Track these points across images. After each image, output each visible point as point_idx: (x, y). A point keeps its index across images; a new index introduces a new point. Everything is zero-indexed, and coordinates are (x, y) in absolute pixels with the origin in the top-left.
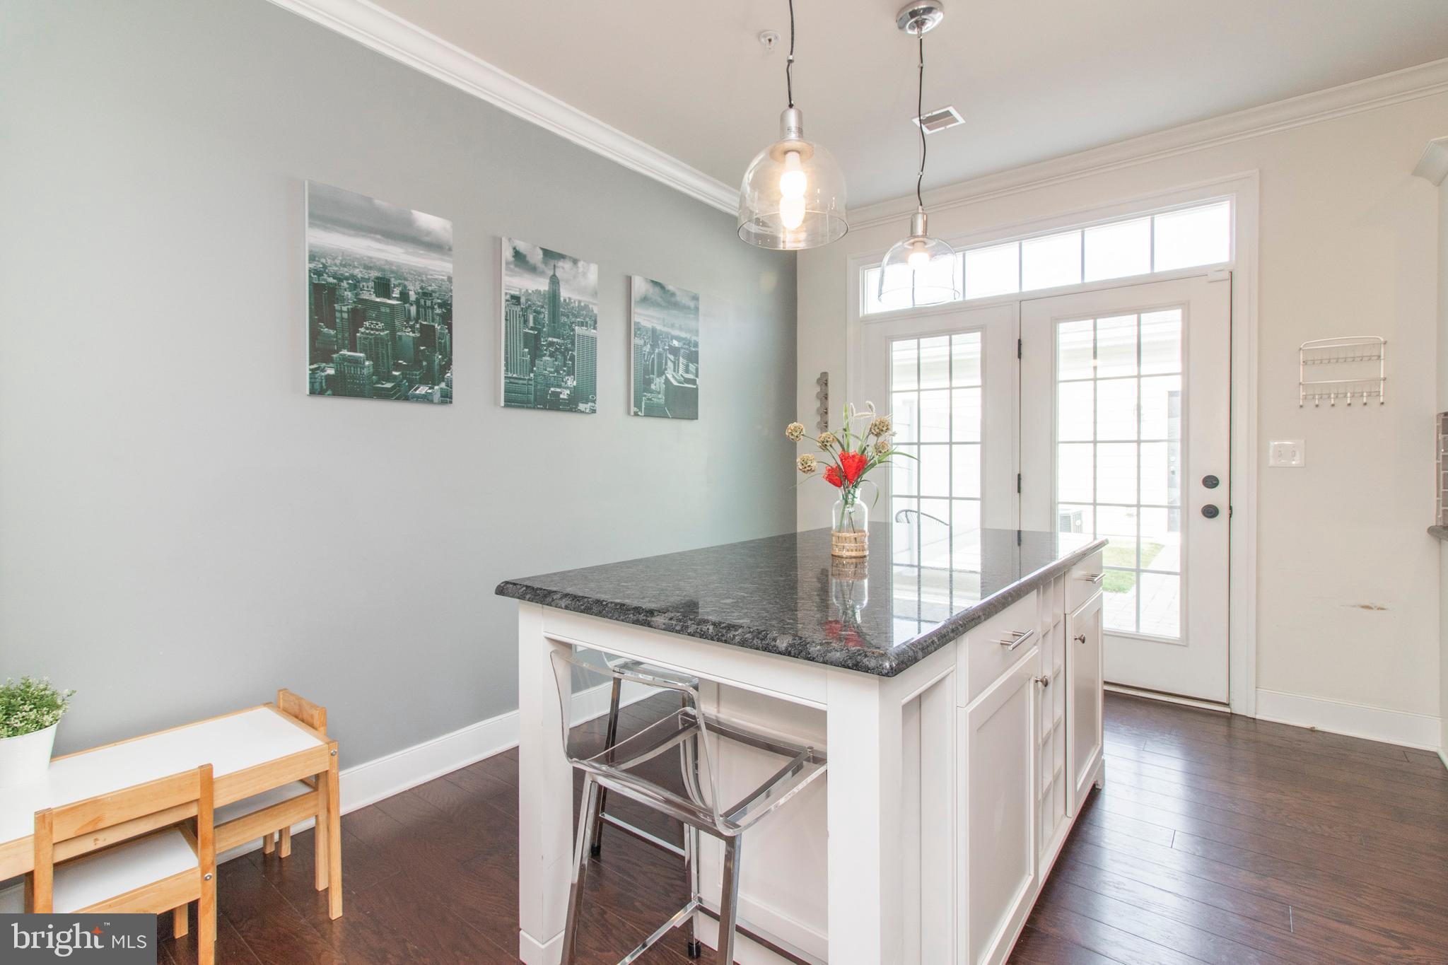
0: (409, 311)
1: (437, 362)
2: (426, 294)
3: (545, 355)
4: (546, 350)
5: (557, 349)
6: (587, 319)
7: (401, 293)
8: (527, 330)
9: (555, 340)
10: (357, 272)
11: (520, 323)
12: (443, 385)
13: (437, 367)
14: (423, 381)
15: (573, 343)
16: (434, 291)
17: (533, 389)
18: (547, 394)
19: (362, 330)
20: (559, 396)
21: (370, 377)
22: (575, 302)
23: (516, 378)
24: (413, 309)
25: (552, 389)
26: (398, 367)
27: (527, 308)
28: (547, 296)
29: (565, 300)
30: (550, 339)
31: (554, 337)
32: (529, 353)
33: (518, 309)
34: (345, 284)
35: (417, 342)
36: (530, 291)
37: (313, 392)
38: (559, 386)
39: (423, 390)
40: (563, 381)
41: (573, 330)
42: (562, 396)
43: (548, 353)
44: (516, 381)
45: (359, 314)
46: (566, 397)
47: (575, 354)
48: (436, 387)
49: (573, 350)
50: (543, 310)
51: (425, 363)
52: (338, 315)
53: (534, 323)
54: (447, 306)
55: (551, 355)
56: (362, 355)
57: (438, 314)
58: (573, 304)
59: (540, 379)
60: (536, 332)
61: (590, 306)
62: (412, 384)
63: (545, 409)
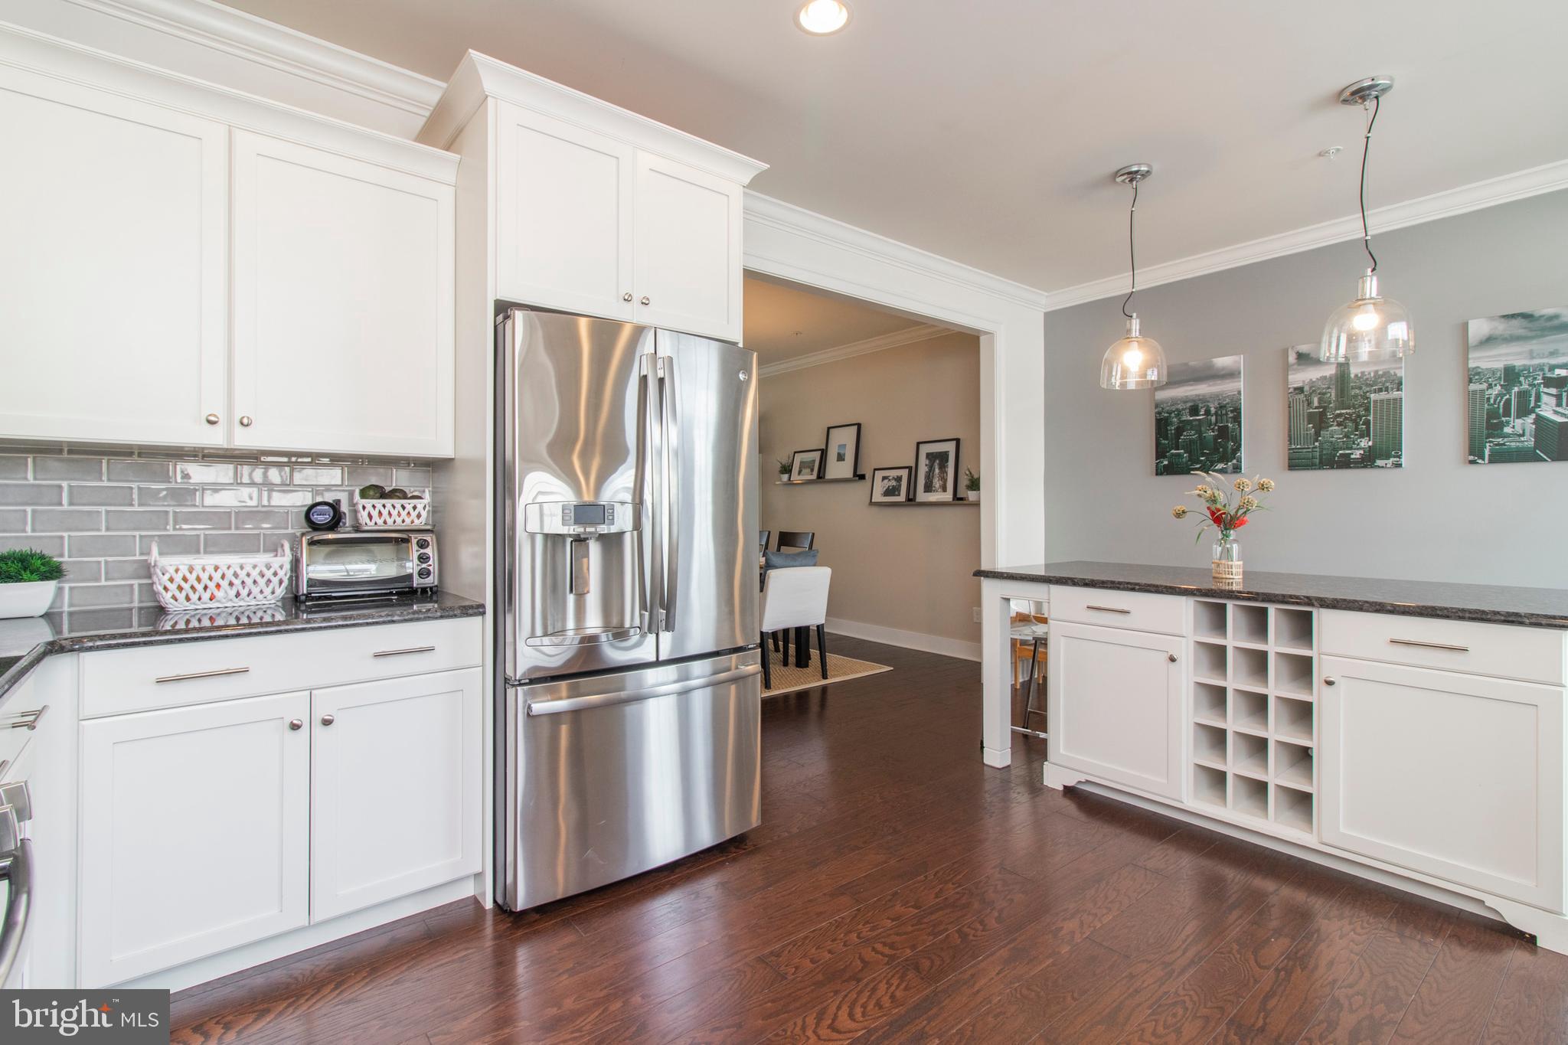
0: (1211, 420)
1: (1230, 447)
2: (1222, 407)
3: (1332, 426)
4: (1333, 422)
5: (1346, 418)
6: (1387, 384)
7: (1205, 411)
8: (1311, 410)
9: (1343, 411)
10: (1180, 407)
11: (1303, 406)
12: (1235, 461)
13: (1229, 451)
14: (1220, 461)
15: (1367, 410)
16: (1228, 404)
17: (1318, 454)
18: (1335, 455)
19: (1182, 437)
20: (1350, 457)
21: (1186, 463)
22: (1369, 374)
23: (1299, 449)
24: (1213, 419)
25: (1340, 452)
26: (1203, 455)
27: (1311, 394)
28: (1334, 378)
29: (1356, 376)
30: (1338, 412)
31: (1343, 409)
32: (1313, 427)
33: (1302, 396)
34: (1173, 415)
35: (1216, 438)
36: (1314, 380)
37: (1157, 474)
38: (1351, 448)
39: (1220, 466)
40: (1354, 443)
41: (1367, 398)
42: (1352, 456)
43: (1335, 423)
44: (1300, 451)
45: (1179, 431)
46: (1358, 457)
47: (1371, 418)
48: (1230, 463)
49: (1369, 415)
50: (1330, 390)
51: (1221, 450)
52: (1169, 432)
53: (1319, 403)
54: (1237, 411)
55: (1339, 425)
56: (1182, 451)
57: (1230, 417)
58: (1367, 376)
59: (1325, 446)
60: (1321, 410)
61: (1392, 372)
62: (1213, 463)
63: (1332, 468)
